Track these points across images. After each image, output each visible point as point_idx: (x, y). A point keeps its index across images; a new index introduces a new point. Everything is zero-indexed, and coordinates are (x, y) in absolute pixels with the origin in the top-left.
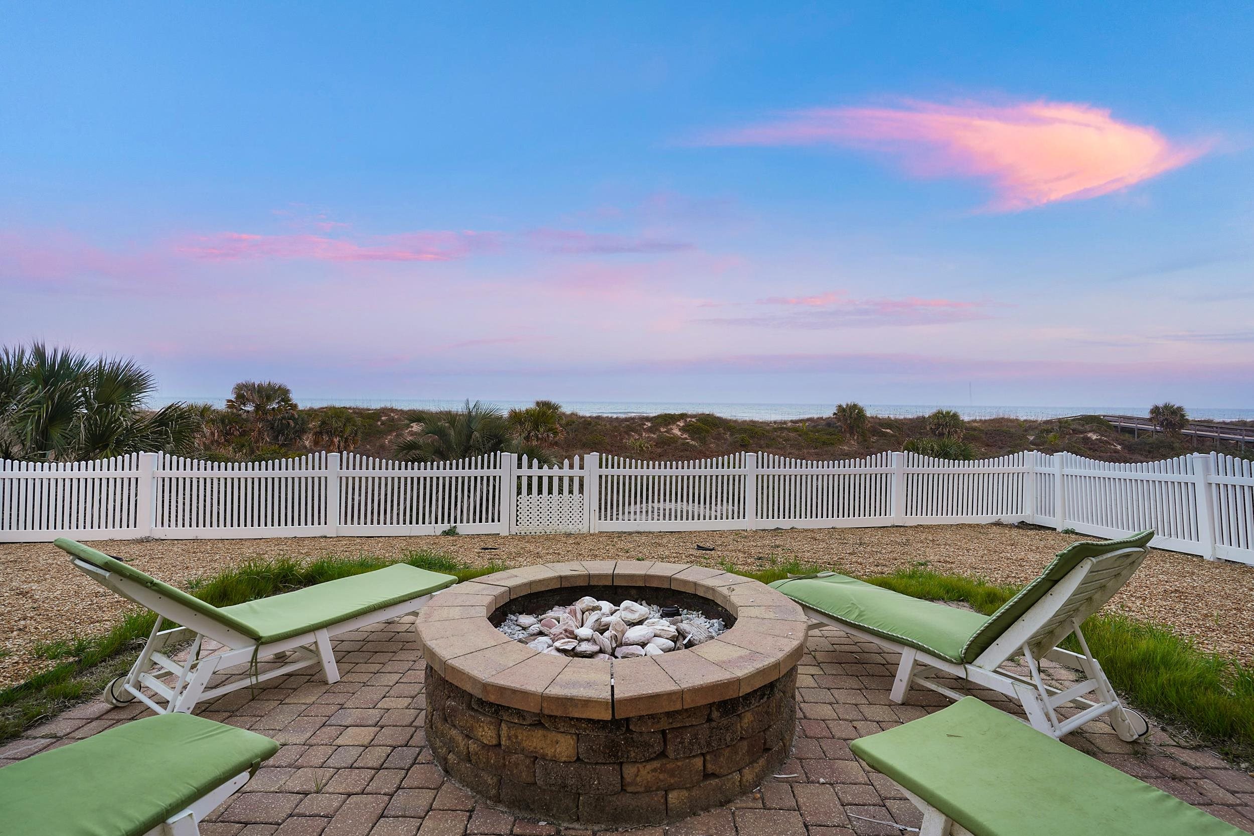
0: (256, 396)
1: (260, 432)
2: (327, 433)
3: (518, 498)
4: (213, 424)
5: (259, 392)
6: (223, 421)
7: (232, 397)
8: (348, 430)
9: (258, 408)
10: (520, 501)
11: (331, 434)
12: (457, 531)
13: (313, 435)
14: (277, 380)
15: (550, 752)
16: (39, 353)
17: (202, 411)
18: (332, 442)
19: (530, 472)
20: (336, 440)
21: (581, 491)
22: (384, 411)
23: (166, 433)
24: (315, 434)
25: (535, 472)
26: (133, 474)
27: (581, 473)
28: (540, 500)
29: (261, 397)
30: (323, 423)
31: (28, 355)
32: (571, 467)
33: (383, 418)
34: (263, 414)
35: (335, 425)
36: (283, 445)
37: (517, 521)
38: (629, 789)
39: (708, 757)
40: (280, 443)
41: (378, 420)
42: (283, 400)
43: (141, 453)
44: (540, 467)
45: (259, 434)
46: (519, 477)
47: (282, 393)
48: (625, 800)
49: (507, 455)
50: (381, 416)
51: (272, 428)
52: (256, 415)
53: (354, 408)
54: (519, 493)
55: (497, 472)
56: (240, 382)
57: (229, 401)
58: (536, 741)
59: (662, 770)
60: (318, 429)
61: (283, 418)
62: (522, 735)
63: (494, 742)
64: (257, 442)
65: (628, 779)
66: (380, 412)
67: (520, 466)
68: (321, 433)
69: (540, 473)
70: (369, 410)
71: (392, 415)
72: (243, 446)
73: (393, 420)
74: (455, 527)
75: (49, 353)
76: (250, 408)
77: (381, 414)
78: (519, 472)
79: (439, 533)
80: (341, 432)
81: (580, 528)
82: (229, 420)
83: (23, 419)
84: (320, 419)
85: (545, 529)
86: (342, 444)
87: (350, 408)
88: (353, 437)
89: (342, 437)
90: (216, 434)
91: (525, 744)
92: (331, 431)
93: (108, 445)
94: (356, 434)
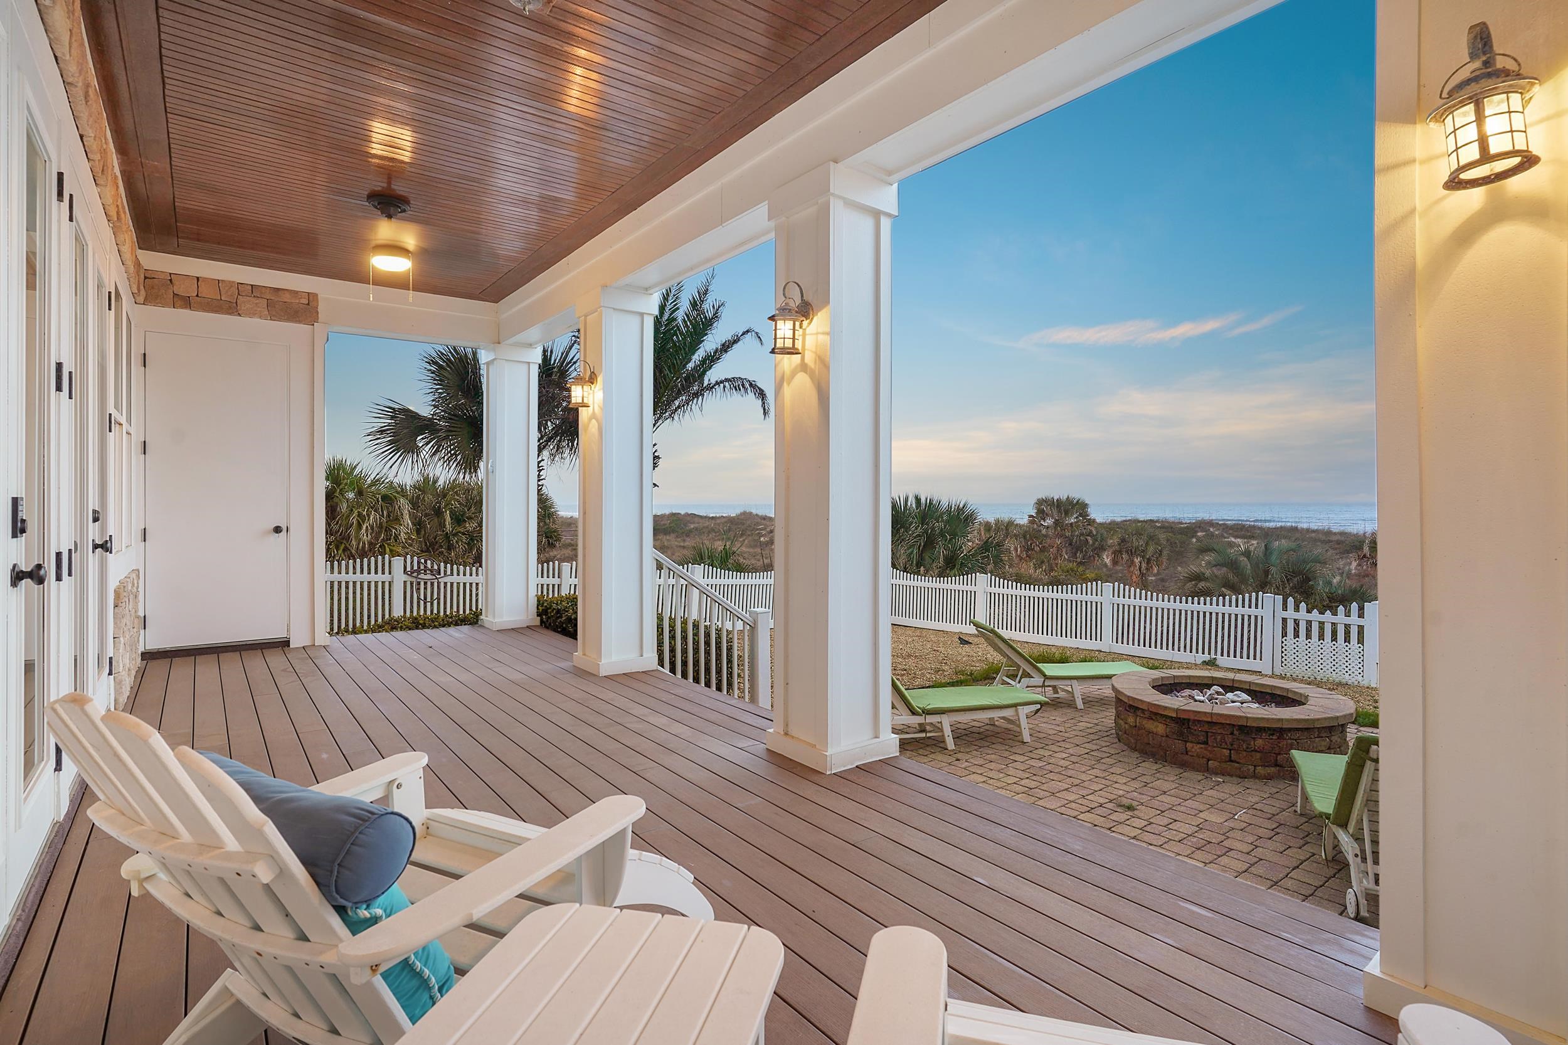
0: (1055, 512)
1: (1059, 549)
2: (1127, 552)
3: (1283, 640)
4: (1016, 539)
5: (1058, 506)
6: (1025, 537)
7: (1033, 513)
8: (1151, 549)
9: (1057, 523)
10: (1285, 642)
11: (1131, 553)
12: (1218, 662)
13: (1112, 553)
14: (1076, 495)
15: (1155, 730)
16: (918, 500)
17: (1007, 525)
18: (1133, 562)
19: (1297, 616)
20: (1137, 560)
21: (1361, 641)
22: (1202, 525)
23: (988, 557)
24: (1114, 553)
25: (1303, 615)
26: (973, 588)
27: (1361, 622)
28: (1309, 645)
29: (1059, 511)
30: (1123, 540)
31: (912, 502)
32: (1348, 614)
33: (1199, 534)
34: (1062, 530)
35: (1136, 544)
36: (1081, 563)
37: (1282, 662)
38: (1190, 753)
39: (1232, 752)
40: (1079, 560)
41: (1193, 537)
42: (1081, 515)
43: (978, 574)
44: (1309, 611)
45: (1058, 550)
46: (1284, 620)
47: (1081, 507)
48: (1186, 758)
49: (1271, 597)
50: (1197, 532)
51: (1070, 544)
52: (1055, 531)
53: (1162, 521)
54: (1284, 634)
55: (1259, 612)
56: (1040, 497)
57: (1030, 516)
58: (1150, 725)
59: (1206, 749)
60: (1117, 548)
61: (1082, 534)
62: (1145, 722)
63: (1134, 724)
64: (1056, 558)
65: (1189, 748)
66: (1196, 527)
67: (1285, 608)
68: (1120, 552)
69: (1309, 617)
70: (1181, 523)
71: (1211, 530)
72: (1043, 562)
73: (1212, 535)
74: (1215, 659)
75: (923, 501)
76: (1049, 522)
77: (1197, 529)
78: (1285, 614)
79: (1199, 662)
80: (1143, 551)
81: (1360, 681)
82: (1030, 535)
83: (912, 546)
84: (1120, 536)
85: (1315, 674)
86: (1144, 565)
87: (1157, 521)
88: (1157, 558)
89: (1143, 557)
90: (1019, 550)
91: (1146, 726)
92: (1131, 550)
93: (955, 565)
94: (1160, 555)
